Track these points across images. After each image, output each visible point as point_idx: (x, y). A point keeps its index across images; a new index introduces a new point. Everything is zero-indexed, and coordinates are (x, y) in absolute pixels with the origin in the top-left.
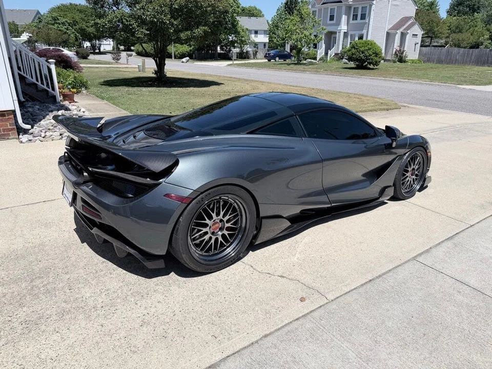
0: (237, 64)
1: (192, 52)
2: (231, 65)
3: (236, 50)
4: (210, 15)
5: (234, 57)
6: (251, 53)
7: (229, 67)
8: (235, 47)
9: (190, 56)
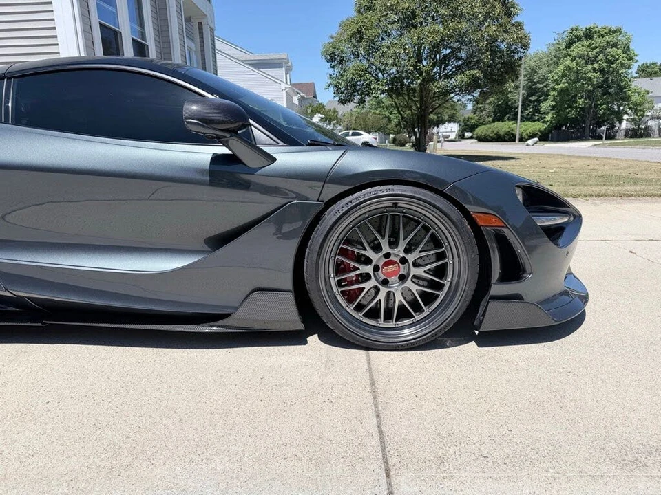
0: (609, 143)
1: (547, 132)
5: (621, 136)
6: (655, 129)
7: (595, 147)
8: (620, 120)
9: (544, 137)
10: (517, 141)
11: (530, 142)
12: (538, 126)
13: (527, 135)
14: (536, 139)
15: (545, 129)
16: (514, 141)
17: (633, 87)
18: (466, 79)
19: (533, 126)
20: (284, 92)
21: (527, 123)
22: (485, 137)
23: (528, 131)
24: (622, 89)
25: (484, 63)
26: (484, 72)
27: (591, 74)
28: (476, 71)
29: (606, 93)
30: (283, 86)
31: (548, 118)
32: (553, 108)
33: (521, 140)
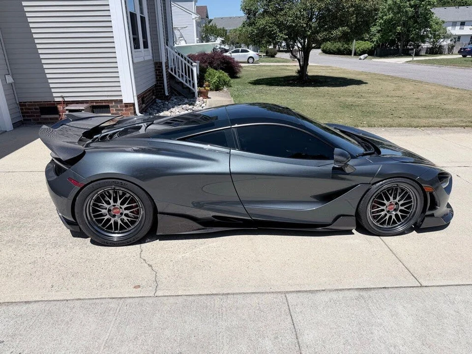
0: (416, 60)
1: (373, 49)
2: (410, 61)
3: (426, 45)
4: (352, 15)
5: (423, 53)
6: (446, 48)
7: (407, 64)
8: (424, 42)
9: (371, 53)
10: (352, 55)
11: (362, 57)
12: (368, 45)
13: (360, 51)
14: (366, 55)
15: (372, 47)
16: (351, 54)
17: (434, 18)
18: (339, 33)
19: (364, 44)
20: (194, 20)
21: (360, 41)
22: (329, 51)
23: (360, 48)
24: (427, 19)
25: (351, 22)
26: (351, 28)
27: (408, 9)
28: (346, 28)
29: (416, 22)
30: (194, 16)
31: (375, 39)
32: (379, 32)
33: (355, 54)
